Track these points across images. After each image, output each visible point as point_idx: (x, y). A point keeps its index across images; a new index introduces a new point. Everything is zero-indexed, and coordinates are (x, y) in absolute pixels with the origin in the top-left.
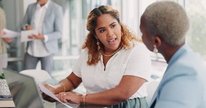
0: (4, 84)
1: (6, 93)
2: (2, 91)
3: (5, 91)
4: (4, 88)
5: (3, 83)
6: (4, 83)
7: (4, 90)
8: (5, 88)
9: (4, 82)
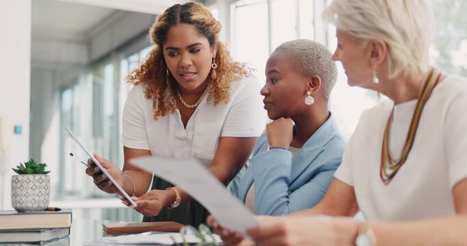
0: (28, 183)
1: (31, 202)
2: (24, 199)
3: (30, 199)
4: (27, 192)
5: (26, 181)
6: (28, 181)
7: (27, 197)
8: (30, 193)
9: (28, 179)
